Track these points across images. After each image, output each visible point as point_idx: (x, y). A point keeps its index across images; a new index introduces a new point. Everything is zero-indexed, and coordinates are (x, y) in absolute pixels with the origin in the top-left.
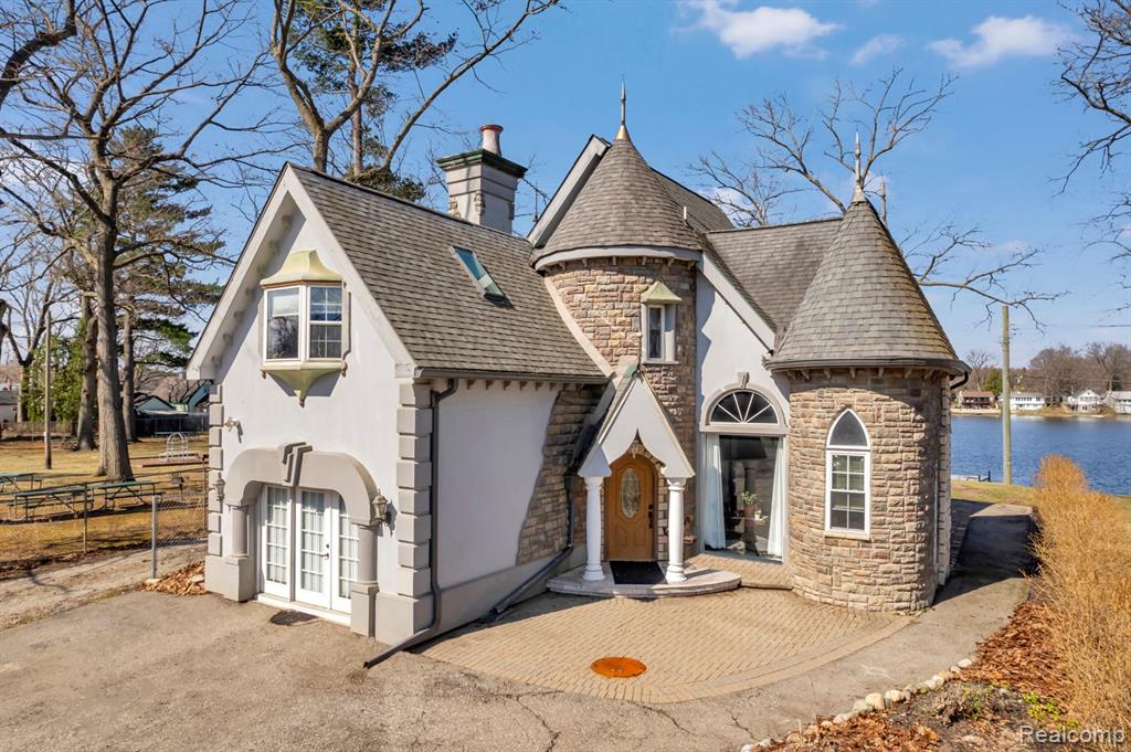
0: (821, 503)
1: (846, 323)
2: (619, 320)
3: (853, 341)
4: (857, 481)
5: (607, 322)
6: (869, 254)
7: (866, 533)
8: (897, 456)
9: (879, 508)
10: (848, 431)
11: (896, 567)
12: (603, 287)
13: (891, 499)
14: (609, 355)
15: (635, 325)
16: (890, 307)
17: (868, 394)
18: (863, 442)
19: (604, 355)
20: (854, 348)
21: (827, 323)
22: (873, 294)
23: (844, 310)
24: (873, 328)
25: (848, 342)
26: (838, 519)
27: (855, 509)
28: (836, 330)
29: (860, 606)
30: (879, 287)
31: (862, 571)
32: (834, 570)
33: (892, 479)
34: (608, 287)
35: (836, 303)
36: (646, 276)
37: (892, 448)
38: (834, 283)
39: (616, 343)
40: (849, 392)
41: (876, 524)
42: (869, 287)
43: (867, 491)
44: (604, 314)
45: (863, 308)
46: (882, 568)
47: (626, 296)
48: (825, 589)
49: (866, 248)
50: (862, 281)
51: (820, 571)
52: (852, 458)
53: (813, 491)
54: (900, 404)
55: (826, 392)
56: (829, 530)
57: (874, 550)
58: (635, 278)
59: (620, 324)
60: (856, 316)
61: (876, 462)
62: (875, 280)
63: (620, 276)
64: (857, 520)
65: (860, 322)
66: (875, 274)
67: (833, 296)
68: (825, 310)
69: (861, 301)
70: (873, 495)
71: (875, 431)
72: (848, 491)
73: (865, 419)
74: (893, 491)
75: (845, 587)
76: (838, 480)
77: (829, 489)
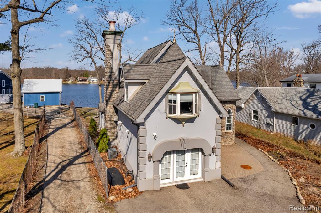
0: (225, 126)
4: (231, 121)
10: (229, 112)
17: (232, 105)
18: (231, 114)
20: (233, 97)
26: (227, 129)
27: (230, 126)
28: (229, 93)
31: (231, 138)
32: (227, 138)
37: (234, 115)
41: (233, 129)
46: (233, 136)
48: (225, 142)
50: (229, 83)
51: (224, 139)
53: (223, 124)
55: (226, 105)
56: (226, 131)
60: (231, 91)
64: (230, 129)
67: (226, 86)
68: (225, 89)
69: (230, 88)
70: (233, 124)
71: (233, 112)
73: (231, 110)
75: (229, 141)
76: (228, 122)
77: (226, 123)
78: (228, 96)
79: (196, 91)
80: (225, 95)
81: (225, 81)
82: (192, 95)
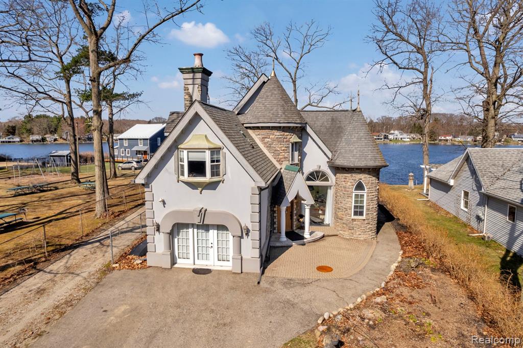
0: (350, 209)
1: (361, 153)
2: (283, 149)
3: (364, 160)
4: (362, 202)
5: (279, 149)
6: (364, 130)
7: (364, 217)
8: (373, 194)
9: (368, 210)
10: (360, 187)
11: (371, 226)
12: (277, 137)
13: (371, 207)
14: (278, 161)
15: (288, 151)
16: (373, 149)
17: (367, 176)
18: (364, 190)
19: (277, 161)
20: (365, 162)
21: (355, 153)
22: (368, 144)
23: (359, 149)
24: (369, 156)
25: (363, 160)
26: (356, 213)
27: (361, 210)
28: (358, 156)
29: (362, 239)
30: (369, 142)
31: (363, 229)
32: (355, 229)
33: (371, 200)
34: (279, 137)
35: (357, 146)
36: (292, 133)
37: (372, 192)
38: (355, 139)
39: (282, 157)
40: (361, 175)
41: (367, 214)
42: (366, 141)
43: (365, 204)
44: (278, 147)
45: (366, 149)
46: (368, 227)
47: (285, 140)
48: (351, 234)
49: (364, 128)
50: (364, 139)
51: (349, 229)
52: (361, 195)
53: (348, 205)
54: (374, 178)
55: (354, 175)
56: (353, 217)
57: (366, 222)
58: (288, 134)
59: (283, 150)
60: (364, 151)
61: (368, 196)
62: (368, 139)
63: (283, 133)
64: (361, 214)
65: (365, 153)
66: (367, 137)
67: (355, 144)
68: (354, 148)
69: (364, 146)
70: (367, 206)
71: (368, 187)
72: (359, 205)
73: (365, 183)
74: (372, 204)
75: (357, 233)
76: (356, 202)
77: (353, 204)
78: (354, 160)
79: (212, 146)
80: (351, 157)
81: (357, 135)
82: (205, 152)
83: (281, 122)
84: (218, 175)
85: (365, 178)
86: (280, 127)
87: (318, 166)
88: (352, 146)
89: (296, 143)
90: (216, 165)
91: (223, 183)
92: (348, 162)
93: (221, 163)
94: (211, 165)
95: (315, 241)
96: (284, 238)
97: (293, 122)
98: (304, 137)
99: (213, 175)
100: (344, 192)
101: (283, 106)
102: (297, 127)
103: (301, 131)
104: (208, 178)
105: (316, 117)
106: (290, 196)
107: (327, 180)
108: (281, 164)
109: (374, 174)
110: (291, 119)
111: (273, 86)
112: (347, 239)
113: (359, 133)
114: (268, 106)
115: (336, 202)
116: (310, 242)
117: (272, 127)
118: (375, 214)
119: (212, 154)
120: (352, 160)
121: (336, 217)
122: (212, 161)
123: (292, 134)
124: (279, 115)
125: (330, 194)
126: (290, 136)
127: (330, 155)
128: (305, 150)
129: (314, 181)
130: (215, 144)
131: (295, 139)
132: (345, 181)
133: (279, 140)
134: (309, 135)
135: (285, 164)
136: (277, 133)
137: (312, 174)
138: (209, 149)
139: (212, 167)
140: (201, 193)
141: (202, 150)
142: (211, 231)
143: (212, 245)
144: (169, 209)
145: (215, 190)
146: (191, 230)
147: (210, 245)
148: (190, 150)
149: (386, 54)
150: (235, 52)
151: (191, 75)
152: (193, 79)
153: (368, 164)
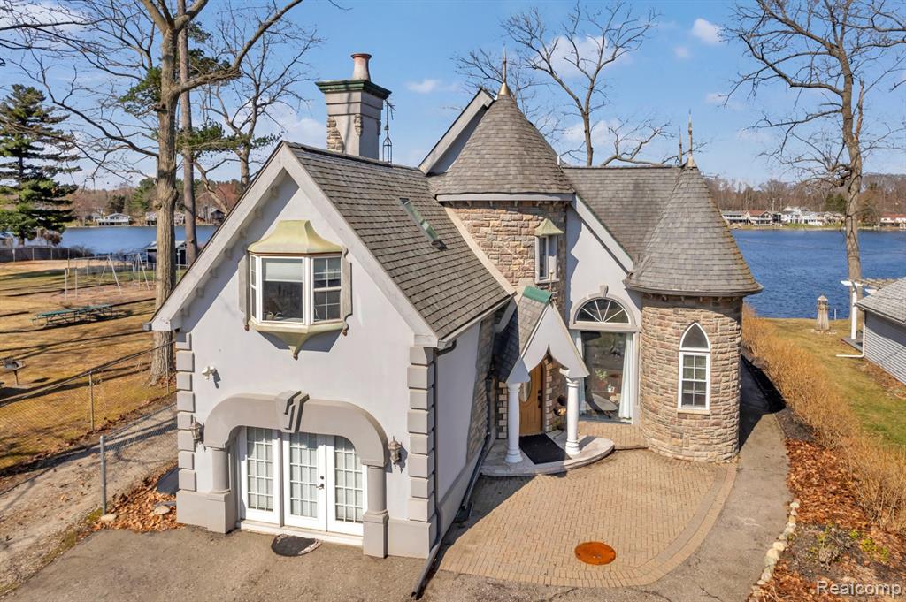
0: (675, 389)
1: (696, 262)
2: (518, 249)
3: (702, 277)
4: (701, 373)
5: (509, 251)
7: (706, 409)
8: (727, 355)
9: (715, 392)
10: (695, 338)
11: (724, 431)
12: (506, 223)
13: (723, 385)
14: (510, 277)
15: (530, 254)
16: (724, 251)
17: (710, 313)
18: (706, 346)
19: (506, 277)
20: (705, 282)
21: (682, 261)
22: (712, 241)
23: (693, 252)
24: (716, 268)
25: (699, 277)
26: (687, 399)
27: (699, 392)
28: (689, 267)
29: (702, 460)
30: (714, 235)
31: (703, 436)
32: (685, 436)
33: (723, 371)
34: (511, 223)
35: (686, 246)
36: (539, 215)
37: (723, 350)
38: (683, 230)
39: (516, 268)
40: (697, 312)
41: (714, 403)
42: (708, 235)
43: (708, 380)
44: (507, 244)
45: (706, 252)
46: (717, 433)
47: (524, 230)
48: (677, 449)
50: (703, 230)
51: (674, 437)
52: (697, 357)
53: (668, 380)
54: (729, 319)
55: (680, 311)
56: (681, 408)
57: (712, 421)
58: (531, 216)
59: (520, 253)
60: (703, 257)
61: (715, 360)
63: (520, 215)
64: (700, 400)
65: (706, 263)
67: (684, 241)
68: (679, 251)
69: (704, 246)
70: (712, 383)
71: (714, 339)
72: (694, 380)
73: (707, 331)
74: (724, 379)
75: (691, 447)
76: (687, 373)
77: (681, 379)
78: (681, 277)
79: (318, 248)
80: (673, 271)
81: (688, 220)
82: (300, 261)
83: (513, 191)
84: (334, 314)
85: (707, 320)
86: (513, 202)
87: (601, 287)
88: (675, 245)
89: (551, 237)
90: (329, 292)
91: (345, 334)
92: (667, 281)
93: (343, 288)
94: (315, 293)
95: (588, 464)
96: (516, 456)
97: (542, 191)
98: (571, 223)
99: (320, 314)
100: (661, 350)
101: (520, 156)
102: (552, 202)
103: (563, 210)
104: (305, 323)
105: (602, 182)
106: (530, 359)
107: (623, 318)
108: (514, 284)
109: (728, 310)
110: (538, 186)
111: (502, 116)
112: (667, 460)
113: (693, 215)
114: (487, 156)
115: (644, 371)
116: (577, 467)
117: (494, 202)
118: (733, 401)
119: (318, 267)
120: (675, 276)
121: (645, 407)
122: (319, 283)
123: (540, 218)
124: (511, 177)
125: (631, 350)
126: (536, 223)
127: (629, 265)
128: (575, 252)
129: (593, 320)
130: (330, 244)
131: (547, 227)
132: (660, 325)
133: (510, 231)
134: (580, 219)
135: (525, 284)
136: (506, 216)
137: (590, 305)
138: (310, 255)
139: (318, 298)
140: (296, 358)
141: (292, 257)
142: (321, 448)
143: (323, 482)
144: (229, 391)
145: (328, 351)
146: (275, 443)
147: (320, 482)
148: (270, 257)
149: (762, 59)
150: (472, 61)
151: (344, 97)
152: (349, 103)
153: (711, 287)
